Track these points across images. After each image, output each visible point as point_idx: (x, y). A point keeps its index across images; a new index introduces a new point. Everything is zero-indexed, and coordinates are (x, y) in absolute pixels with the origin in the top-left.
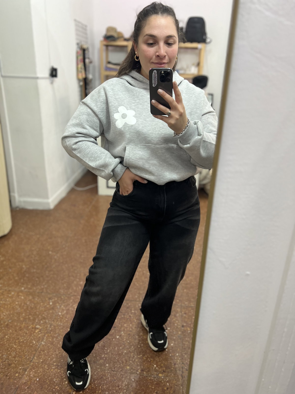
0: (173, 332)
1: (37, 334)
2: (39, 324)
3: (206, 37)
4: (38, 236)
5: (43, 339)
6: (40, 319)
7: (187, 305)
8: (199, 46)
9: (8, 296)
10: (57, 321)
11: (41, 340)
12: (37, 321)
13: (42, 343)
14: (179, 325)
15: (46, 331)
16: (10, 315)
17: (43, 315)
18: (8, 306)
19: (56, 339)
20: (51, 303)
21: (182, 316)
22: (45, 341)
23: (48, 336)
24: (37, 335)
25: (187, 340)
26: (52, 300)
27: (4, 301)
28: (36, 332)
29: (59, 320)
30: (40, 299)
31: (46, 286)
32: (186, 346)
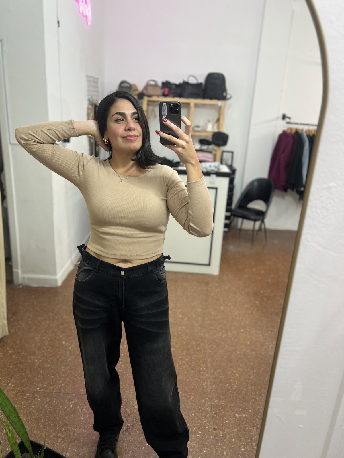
0: (205, 436)
1: (60, 443)
2: (61, 432)
3: (226, 94)
4: (48, 322)
5: (68, 450)
6: (62, 425)
7: (217, 404)
8: (220, 103)
9: (23, 398)
10: (80, 427)
11: (65, 451)
12: (58, 428)
13: (67, 454)
14: (211, 428)
15: (70, 440)
16: (28, 422)
17: (64, 421)
18: (24, 411)
19: (81, 450)
20: (71, 406)
21: (213, 417)
22: (70, 452)
23: (72, 446)
24: (60, 445)
25: (220, 445)
26: (71, 402)
27: (19, 404)
28: (59, 441)
29: (82, 426)
30: (58, 402)
31: (63, 385)
32: (219, 452)
